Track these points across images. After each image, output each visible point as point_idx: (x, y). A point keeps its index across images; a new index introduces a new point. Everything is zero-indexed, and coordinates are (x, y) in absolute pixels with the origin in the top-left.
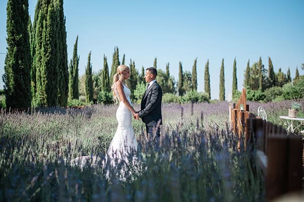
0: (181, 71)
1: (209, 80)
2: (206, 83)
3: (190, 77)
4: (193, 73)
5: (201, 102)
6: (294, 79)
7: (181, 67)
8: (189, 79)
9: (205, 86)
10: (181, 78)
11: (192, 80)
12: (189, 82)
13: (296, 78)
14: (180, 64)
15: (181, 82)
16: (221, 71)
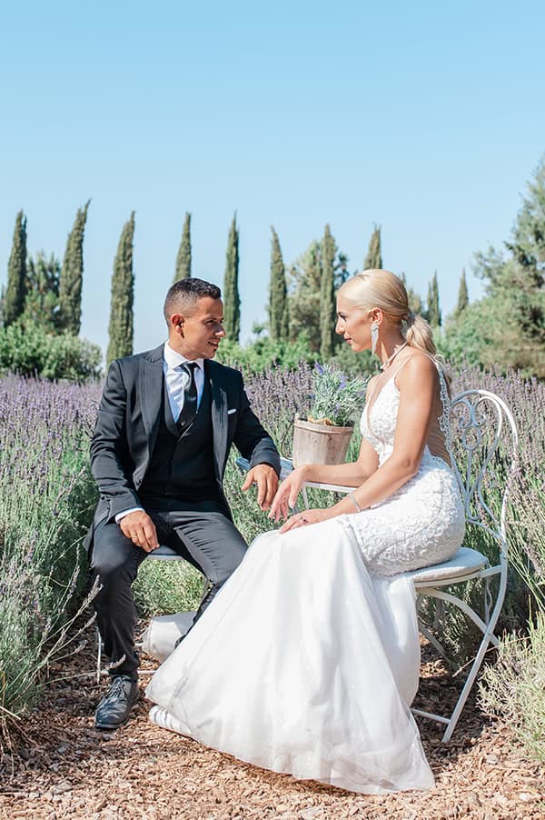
0: (21, 251)
1: (130, 294)
2: (115, 306)
3: (54, 279)
4: (67, 261)
5: (51, 379)
6: (450, 318)
7: (22, 236)
8: (52, 285)
9: (113, 317)
10: (16, 278)
11: (61, 289)
12: (49, 297)
13: (458, 314)
14: (19, 219)
15: (13, 296)
16: (180, 262)
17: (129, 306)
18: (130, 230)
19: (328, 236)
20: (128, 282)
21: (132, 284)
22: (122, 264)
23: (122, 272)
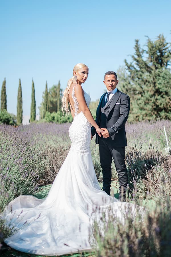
1: (6, 100)
2: (2, 103)
9: (1, 106)
17: (6, 103)
18: (5, 83)
19: (59, 84)
20: (5, 97)
21: (6, 97)
22: (3, 92)
23: (4, 94)
